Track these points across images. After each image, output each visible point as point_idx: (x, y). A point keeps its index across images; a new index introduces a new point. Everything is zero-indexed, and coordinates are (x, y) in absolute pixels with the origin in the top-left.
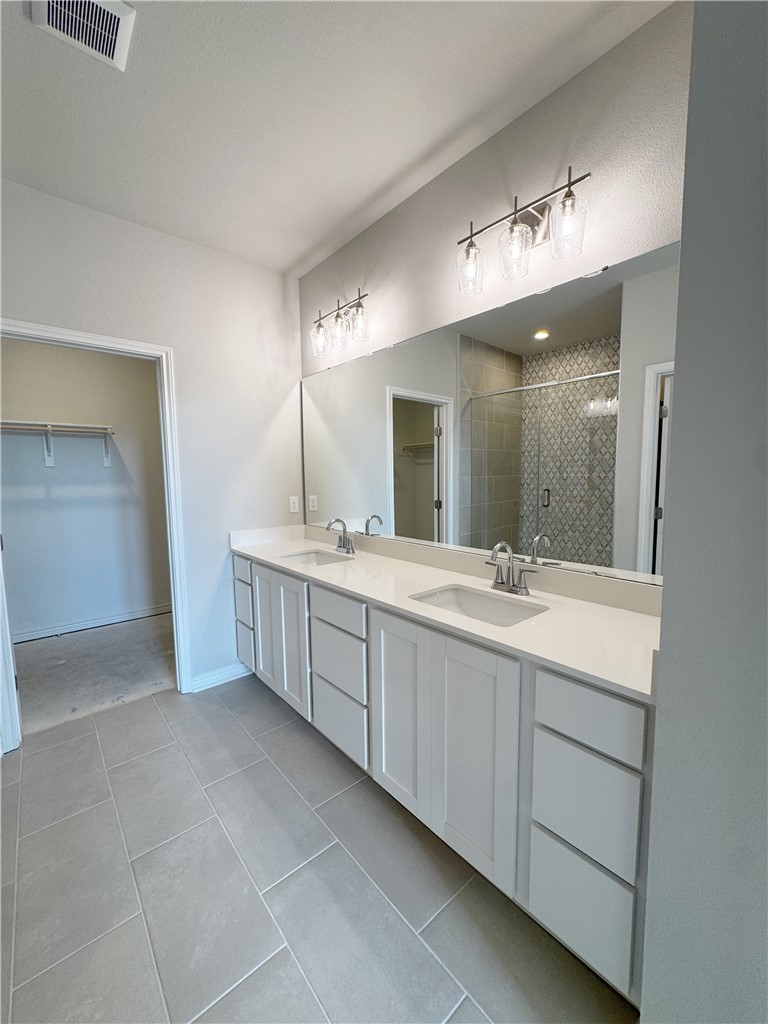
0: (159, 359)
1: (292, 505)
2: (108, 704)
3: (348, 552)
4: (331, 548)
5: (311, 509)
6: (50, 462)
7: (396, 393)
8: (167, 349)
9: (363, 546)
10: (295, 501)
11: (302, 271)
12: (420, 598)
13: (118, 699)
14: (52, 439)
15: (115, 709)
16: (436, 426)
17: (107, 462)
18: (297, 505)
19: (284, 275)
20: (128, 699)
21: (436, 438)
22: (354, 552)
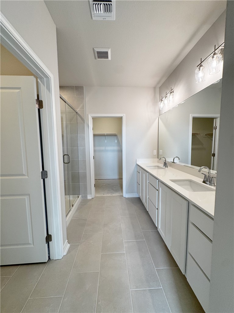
0: (122, 117)
1: (154, 153)
2: (109, 195)
3: (166, 167)
4: (162, 165)
5: (160, 154)
6: (106, 142)
7: (194, 116)
8: (124, 114)
9: (171, 166)
10: (155, 152)
11: (160, 85)
12: (173, 181)
13: (112, 194)
14: (106, 137)
15: (110, 196)
16: (214, 126)
17: (116, 141)
18: (156, 153)
19: (155, 88)
20: (114, 195)
21: (214, 130)
22: (168, 167)
